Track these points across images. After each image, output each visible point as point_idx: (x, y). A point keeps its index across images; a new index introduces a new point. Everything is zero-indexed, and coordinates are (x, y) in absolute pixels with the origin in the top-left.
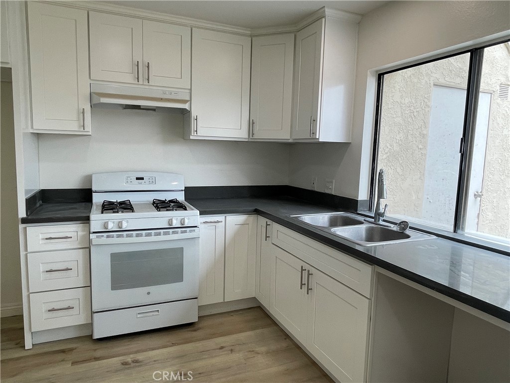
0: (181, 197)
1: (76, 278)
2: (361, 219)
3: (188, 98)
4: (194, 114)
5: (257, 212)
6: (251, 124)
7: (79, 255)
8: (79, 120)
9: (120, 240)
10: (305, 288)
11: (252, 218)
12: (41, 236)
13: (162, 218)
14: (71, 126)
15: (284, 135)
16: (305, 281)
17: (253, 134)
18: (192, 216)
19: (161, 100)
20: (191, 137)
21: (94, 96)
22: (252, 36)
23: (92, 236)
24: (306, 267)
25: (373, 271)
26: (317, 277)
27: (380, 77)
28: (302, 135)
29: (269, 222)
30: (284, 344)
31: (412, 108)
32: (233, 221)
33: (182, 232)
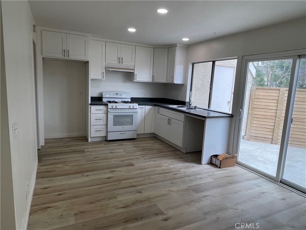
0: (130, 100)
1: (103, 122)
2: (186, 106)
3: (134, 68)
4: (135, 73)
5: (155, 105)
6: (153, 77)
7: (104, 115)
8: (102, 75)
9: (116, 111)
10: (169, 124)
11: (154, 107)
12: (95, 109)
13: (127, 106)
14: (99, 77)
15: (164, 81)
16: (169, 122)
17: (154, 80)
18: (136, 105)
19: (126, 69)
20: (134, 81)
21: (106, 68)
22: (154, 48)
23: (109, 110)
24: (169, 118)
25: (184, 115)
26: (173, 120)
27: (193, 64)
28: (169, 81)
29: (159, 108)
30: (163, 143)
31: (205, 73)
32: (148, 108)
33: (133, 110)
